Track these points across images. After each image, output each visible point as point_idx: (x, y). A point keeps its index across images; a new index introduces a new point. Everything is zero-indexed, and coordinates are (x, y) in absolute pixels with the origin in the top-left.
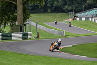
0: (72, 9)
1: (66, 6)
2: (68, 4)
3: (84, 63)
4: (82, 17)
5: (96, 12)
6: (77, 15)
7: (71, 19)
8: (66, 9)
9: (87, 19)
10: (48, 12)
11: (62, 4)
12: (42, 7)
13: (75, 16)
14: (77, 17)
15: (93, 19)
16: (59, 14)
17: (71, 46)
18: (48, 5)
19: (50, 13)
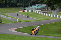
0: (22, 5)
1: (19, 3)
2: (20, 2)
3: (30, 38)
4: (29, 10)
5: (37, 7)
6: (25, 8)
7: (22, 11)
8: (19, 5)
9: (32, 11)
10: (7, 7)
11: (16, 2)
12: (3, 4)
13: (24, 9)
14: (26, 10)
15: (36, 11)
16: (14, 8)
17: (22, 28)
18: (7, 3)
19: (8, 7)
